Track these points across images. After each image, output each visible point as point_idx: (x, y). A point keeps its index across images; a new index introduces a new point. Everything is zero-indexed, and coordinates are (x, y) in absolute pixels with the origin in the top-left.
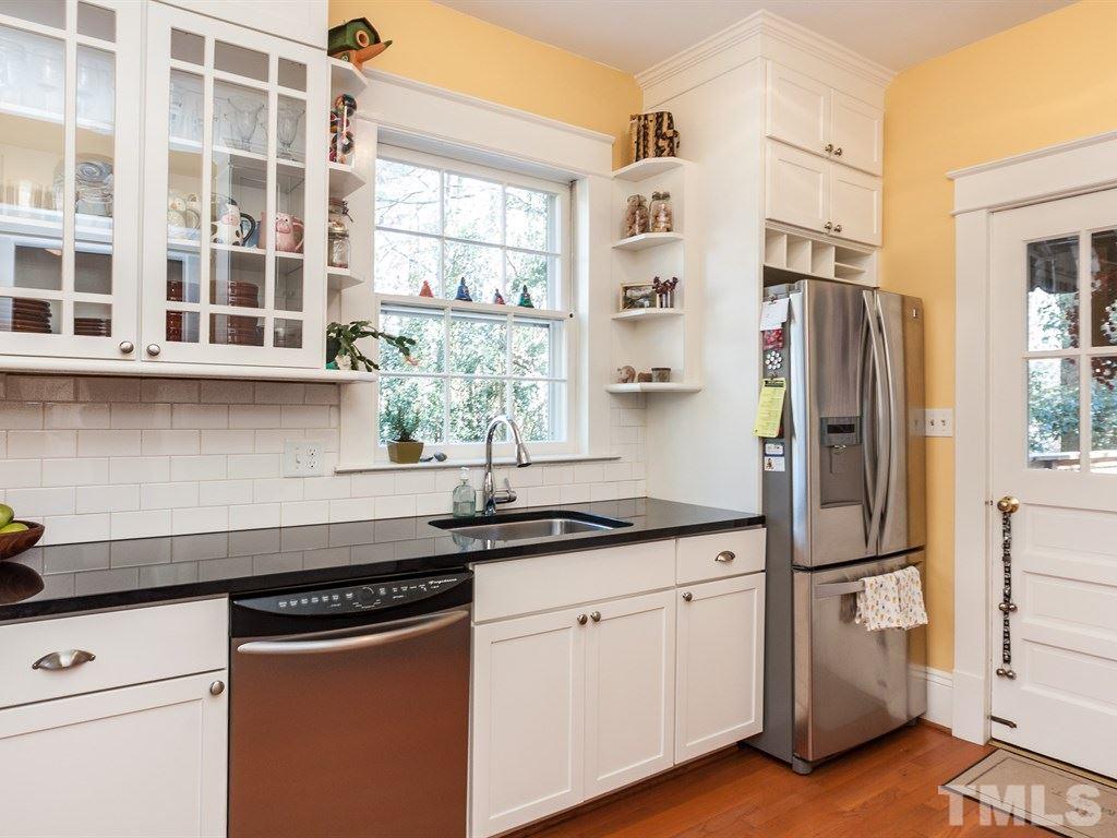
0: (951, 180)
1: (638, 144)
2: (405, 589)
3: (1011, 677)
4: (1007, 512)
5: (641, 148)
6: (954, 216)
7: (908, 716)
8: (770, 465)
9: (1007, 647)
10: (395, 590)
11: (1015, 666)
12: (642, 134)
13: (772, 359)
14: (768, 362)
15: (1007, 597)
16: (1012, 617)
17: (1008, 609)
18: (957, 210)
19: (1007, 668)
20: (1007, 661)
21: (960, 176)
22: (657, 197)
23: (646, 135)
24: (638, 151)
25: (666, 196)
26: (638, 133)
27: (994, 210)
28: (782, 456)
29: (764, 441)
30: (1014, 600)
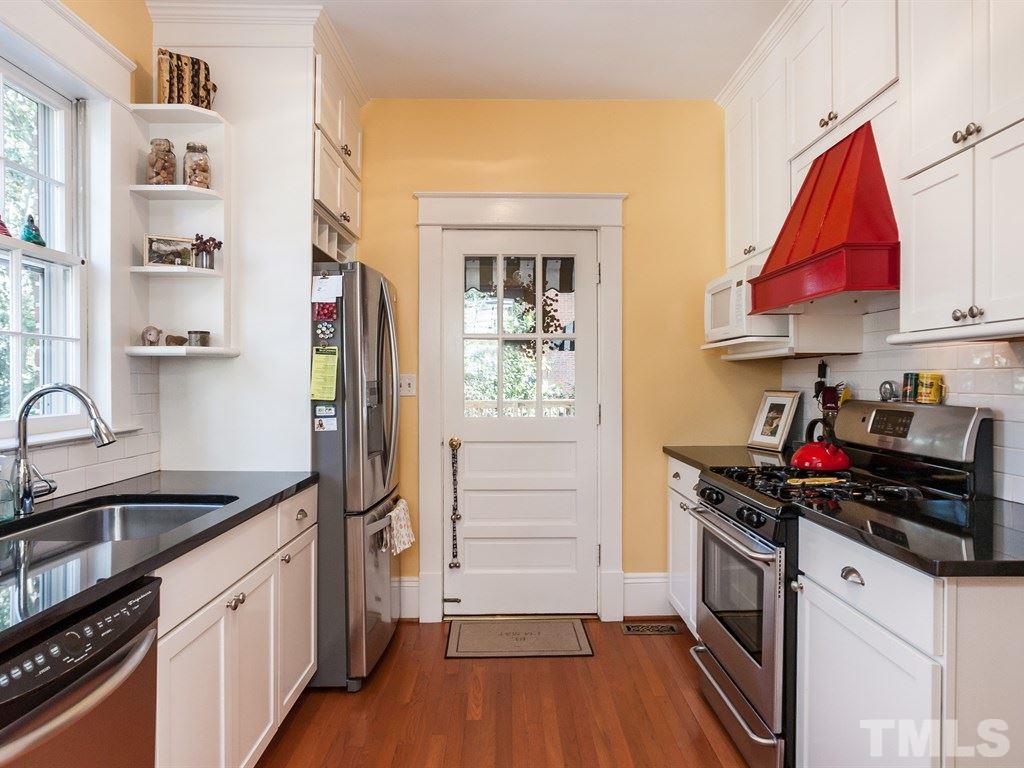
0: (416, 198)
1: (171, 85)
2: (109, 619)
3: (458, 567)
4: (454, 447)
5: (176, 90)
6: (418, 226)
7: (392, 619)
8: (321, 425)
9: (455, 546)
10: (100, 625)
11: (460, 558)
12: (175, 74)
13: (324, 329)
14: (319, 332)
15: (455, 509)
16: (459, 524)
17: (456, 518)
18: (420, 222)
19: (455, 561)
20: (455, 556)
21: (423, 196)
22: (191, 149)
23: (180, 78)
24: (171, 91)
25: (203, 150)
26: (171, 72)
27: (445, 228)
28: (335, 416)
29: (315, 403)
30: (460, 511)
